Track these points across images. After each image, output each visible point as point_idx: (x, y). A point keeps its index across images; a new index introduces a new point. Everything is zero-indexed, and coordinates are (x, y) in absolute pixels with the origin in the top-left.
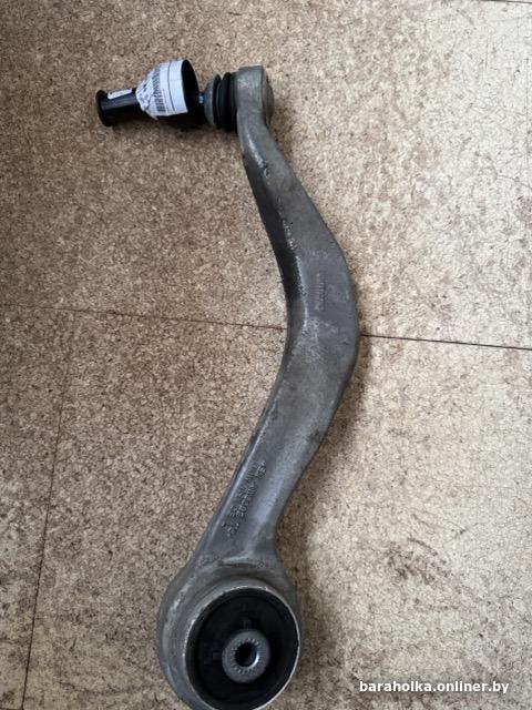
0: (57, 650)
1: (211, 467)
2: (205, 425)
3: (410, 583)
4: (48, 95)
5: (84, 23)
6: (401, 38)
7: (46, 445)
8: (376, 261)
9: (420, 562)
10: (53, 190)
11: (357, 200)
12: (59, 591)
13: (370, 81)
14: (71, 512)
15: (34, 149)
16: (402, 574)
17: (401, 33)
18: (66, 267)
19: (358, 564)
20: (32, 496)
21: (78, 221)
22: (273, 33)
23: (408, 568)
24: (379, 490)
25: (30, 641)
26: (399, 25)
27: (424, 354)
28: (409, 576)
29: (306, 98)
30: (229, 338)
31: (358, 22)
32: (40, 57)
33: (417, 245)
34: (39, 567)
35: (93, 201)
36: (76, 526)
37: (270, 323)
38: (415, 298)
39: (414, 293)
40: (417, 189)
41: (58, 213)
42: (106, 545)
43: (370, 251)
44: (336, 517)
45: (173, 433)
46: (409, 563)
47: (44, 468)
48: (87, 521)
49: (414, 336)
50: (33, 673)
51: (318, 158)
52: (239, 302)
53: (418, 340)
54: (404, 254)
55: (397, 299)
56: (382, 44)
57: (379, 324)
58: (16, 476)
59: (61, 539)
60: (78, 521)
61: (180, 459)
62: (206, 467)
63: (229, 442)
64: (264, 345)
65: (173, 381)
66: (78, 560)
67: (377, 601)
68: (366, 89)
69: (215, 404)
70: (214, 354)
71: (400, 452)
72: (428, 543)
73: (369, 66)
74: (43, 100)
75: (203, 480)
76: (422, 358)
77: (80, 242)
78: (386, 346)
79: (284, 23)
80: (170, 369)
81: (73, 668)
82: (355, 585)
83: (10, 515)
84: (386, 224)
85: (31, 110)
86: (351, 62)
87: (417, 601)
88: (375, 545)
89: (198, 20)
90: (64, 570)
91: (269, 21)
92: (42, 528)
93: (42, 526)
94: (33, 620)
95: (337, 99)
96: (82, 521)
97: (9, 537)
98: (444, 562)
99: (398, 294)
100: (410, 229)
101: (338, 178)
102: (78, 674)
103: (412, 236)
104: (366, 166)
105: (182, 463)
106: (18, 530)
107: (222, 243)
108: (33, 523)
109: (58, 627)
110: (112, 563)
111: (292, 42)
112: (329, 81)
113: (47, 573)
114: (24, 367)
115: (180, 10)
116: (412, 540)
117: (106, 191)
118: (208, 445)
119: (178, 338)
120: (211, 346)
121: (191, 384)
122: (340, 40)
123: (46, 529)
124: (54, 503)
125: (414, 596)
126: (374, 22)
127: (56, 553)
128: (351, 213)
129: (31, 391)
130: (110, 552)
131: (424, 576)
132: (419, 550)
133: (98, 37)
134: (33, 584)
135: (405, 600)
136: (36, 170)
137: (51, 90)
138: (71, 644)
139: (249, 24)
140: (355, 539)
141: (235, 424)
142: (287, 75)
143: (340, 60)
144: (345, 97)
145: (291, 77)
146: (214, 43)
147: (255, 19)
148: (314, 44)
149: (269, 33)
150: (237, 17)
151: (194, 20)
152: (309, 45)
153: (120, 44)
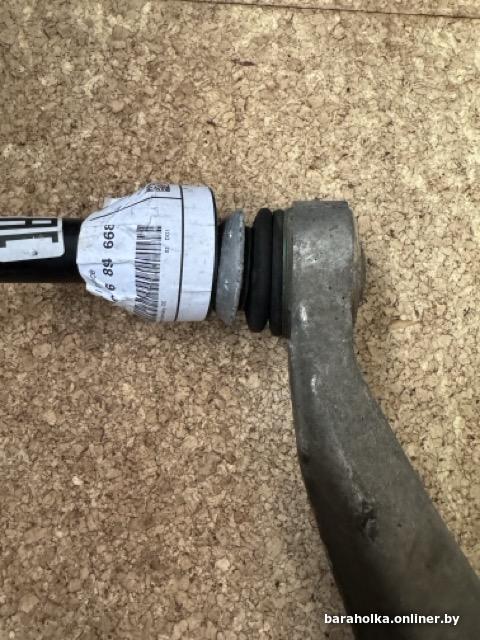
22: (318, 100)
29: (392, 234)
79: (340, 80)
89: (171, 74)
91: (310, 77)
95: (455, 236)
111: (358, 118)
112: (436, 198)
115: (138, 54)
122: (452, 114)
139: (271, 83)
142: (351, 186)
143: (456, 155)
144: (471, 232)
145: (359, 189)
146: (203, 119)
147: (282, 73)
148: (402, 123)
149: (310, 99)
150: (246, 68)
151: (165, 75)
152: (390, 123)
153: (19, 122)
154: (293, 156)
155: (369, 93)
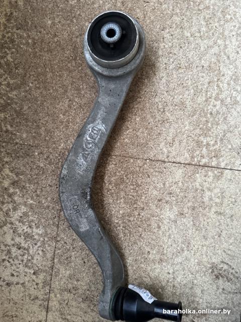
0: (60, 304)
1: (131, 226)
2: (128, 206)
3: (221, 281)
4: (54, 42)
5: (71, 5)
6: (229, 17)
7: (55, 213)
8: (212, 130)
9: (226, 272)
10: (57, 90)
11: (204, 100)
12: (61, 279)
13: (213, 39)
14: (66, 243)
15: (48, 70)
16: (217, 277)
17: (229, 15)
18: (64, 129)
19: (197, 272)
20: (49, 236)
21: (69, 106)
22: (165, 13)
23: (220, 274)
24: (208, 239)
25: (48, 300)
26: (228, 10)
27: (233, 176)
28: (221, 278)
29: (181, 47)
30: (140, 165)
31: (208, 8)
32: (50, 22)
33: (232, 123)
34: (52, 268)
35: (76, 97)
36: (69, 250)
37: (160, 159)
38: (230, 149)
39: (230, 147)
40: (234, 95)
41: (60, 102)
42: (83, 259)
43: (210, 125)
44: (188, 251)
45: (113, 209)
46: (221, 272)
47: (54, 223)
48: (74, 248)
49: (229, 168)
50: (50, 313)
51: (186, 78)
52: (145, 148)
53: (231, 169)
54: (225, 127)
55: (222, 149)
56: (220, 20)
57: (213, 161)
58: (41, 227)
59: (62, 256)
60: (70, 248)
61: (116, 221)
62: (128, 226)
63: (139, 215)
64: (157, 169)
65: (113, 185)
66: (70, 265)
67: (205, 288)
68: (211, 43)
69: (133, 196)
70: (133, 173)
71: (219, 222)
72: (230, 264)
73: (212, 31)
74: (52, 44)
75: (127, 231)
76: (232, 179)
77: (71, 117)
78: (216, 172)
79: (171, 7)
80: (112, 179)
81: (68, 312)
82: (196, 281)
83: (39, 244)
84: (218, 113)
85: (46, 49)
86: (204, 29)
87: (223, 289)
88: (206, 264)
89: (128, 5)
90: (64, 270)
91: (163, 6)
92: (53, 251)
93: (53, 249)
94: (50, 290)
95: (196, 48)
96: (71, 248)
97: (39, 254)
98: (237, 273)
99: (222, 147)
100: (229, 115)
101: (195, 89)
102: (70, 315)
103: (230, 119)
104: (209, 83)
105: (117, 223)
106: (42, 250)
107: (138, 119)
108: (49, 248)
109: (61, 294)
110: (85, 267)
111: (175, 18)
112: (192, 39)
113: (56, 270)
114: (45, 176)
116: (223, 262)
117: (83, 92)
118: (130, 215)
119: (116, 164)
120: (131, 169)
121: (122, 187)
122: (199, 17)
123: (55, 251)
124: (59, 239)
125: (222, 287)
126: (216, 8)
127: (60, 262)
128: (201, 106)
129: (48, 188)
130: (84, 262)
131: (227, 278)
132: (226, 267)
133: (78, 12)
134: (50, 275)
135: (218, 289)
136: (49, 80)
137: (56, 40)
138: (66, 302)
139: (153, 8)
140: (196, 261)
141: (142, 206)
142: (172, 35)
143: (199, 28)
144: (200, 47)
145: (174, 36)
146: (136, 17)
147: (156, 5)
148: (186, 19)
149: (164, 13)
150: (147, 4)
151: (126, 5)
152: (183, 19)
153: (90, 17)
154: (158, 27)
155: (178, 11)
